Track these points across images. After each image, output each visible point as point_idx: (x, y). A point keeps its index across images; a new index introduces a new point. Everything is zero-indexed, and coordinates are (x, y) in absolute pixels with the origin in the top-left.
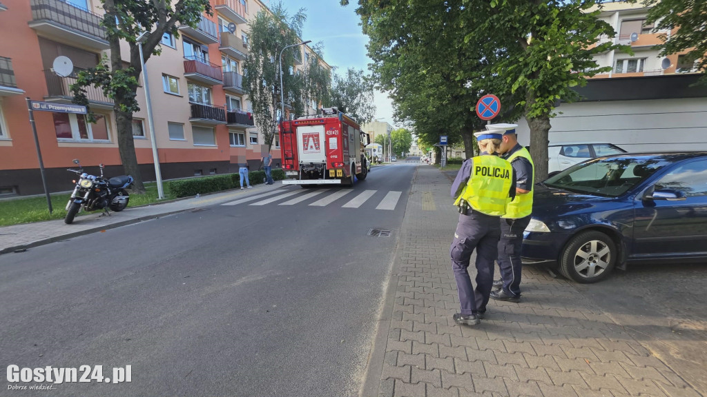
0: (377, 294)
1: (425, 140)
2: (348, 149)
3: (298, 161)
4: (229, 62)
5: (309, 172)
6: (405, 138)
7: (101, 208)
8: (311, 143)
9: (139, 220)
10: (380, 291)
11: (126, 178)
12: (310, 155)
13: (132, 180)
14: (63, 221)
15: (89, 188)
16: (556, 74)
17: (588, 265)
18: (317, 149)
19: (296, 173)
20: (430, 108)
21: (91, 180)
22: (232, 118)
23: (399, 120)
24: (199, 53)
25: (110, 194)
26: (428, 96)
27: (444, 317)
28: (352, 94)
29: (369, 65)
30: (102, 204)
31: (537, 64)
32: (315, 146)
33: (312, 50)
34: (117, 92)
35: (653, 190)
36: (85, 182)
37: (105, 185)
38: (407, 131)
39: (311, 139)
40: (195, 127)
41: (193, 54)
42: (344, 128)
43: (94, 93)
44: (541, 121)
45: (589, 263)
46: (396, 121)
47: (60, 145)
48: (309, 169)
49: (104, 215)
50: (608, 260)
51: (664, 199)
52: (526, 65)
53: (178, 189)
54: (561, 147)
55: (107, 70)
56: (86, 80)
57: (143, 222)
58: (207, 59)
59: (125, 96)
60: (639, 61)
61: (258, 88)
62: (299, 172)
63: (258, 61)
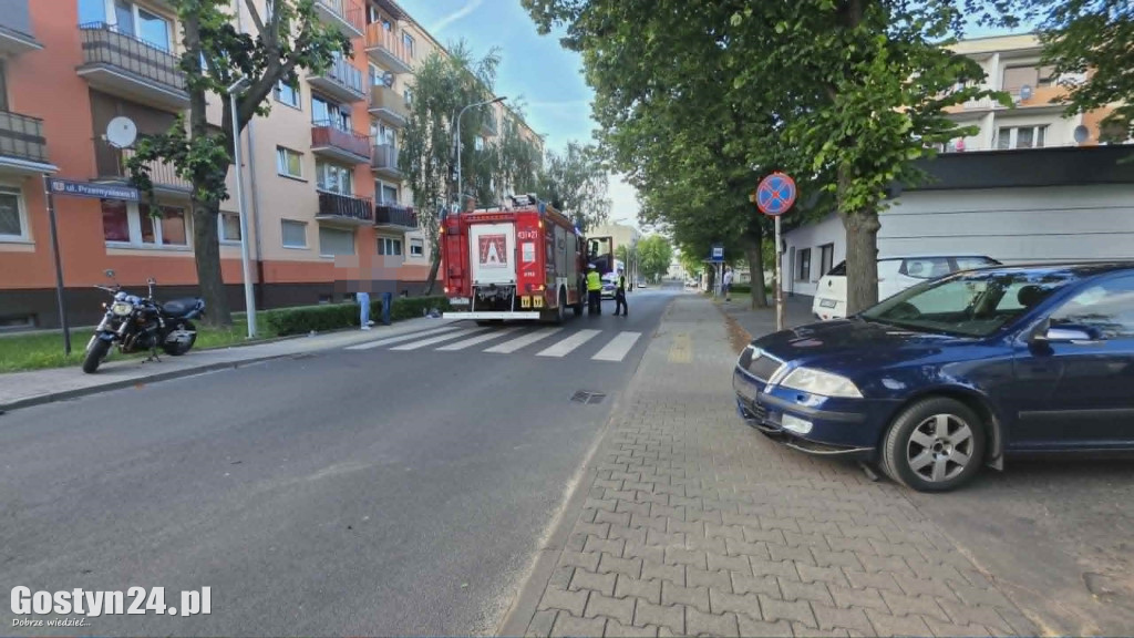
0: (553, 501)
1: (689, 255)
2: (553, 262)
3: (469, 281)
4: (383, 129)
5: (488, 299)
6: (660, 252)
7: (145, 348)
8: (493, 251)
9: (204, 369)
10: (560, 496)
11: (193, 302)
12: (491, 272)
13: (203, 305)
14: (80, 369)
15: (129, 316)
16: (885, 139)
17: (932, 459)
18: (501, 261)
19: (466, 301)
20: (696, 203)
21: (131, 302)
22: (384, 215)
23: (647, 222)
24: (337, 116)
25: (163, 326)
26: (693, 183)
27: (659, 548)
28: (575, 181)
29: (594, 131)
30: (147, 343)
31: (854, 123)
32: (499, 255)
33: (509, 110)
34: (197, 172)
35: (1048, 325)
36: (122, 307)
37: (154, 312)
38: (662, 241)
39: (492, 245)
40: (326, 229)
41: (327, 118)
42: (549, 229)
43: (162, 173)
44: (863, 217)
45: (935, 456)
46: (641, 222)
47: (109, 252)
48: (488, 294)
49: (150, 360)
50: (970, 450)
51: (1067, 341)
52: (837, 125)
53: (280, 322)
54: (901, 261)
55: (184, 137)
56: (152, 152)
57: (210, 372)
58: (349, 125)
59: (209, 177)
60: (1036, 130)
61: (423, 167)
62: (471, 299)
63: (424, 128)
